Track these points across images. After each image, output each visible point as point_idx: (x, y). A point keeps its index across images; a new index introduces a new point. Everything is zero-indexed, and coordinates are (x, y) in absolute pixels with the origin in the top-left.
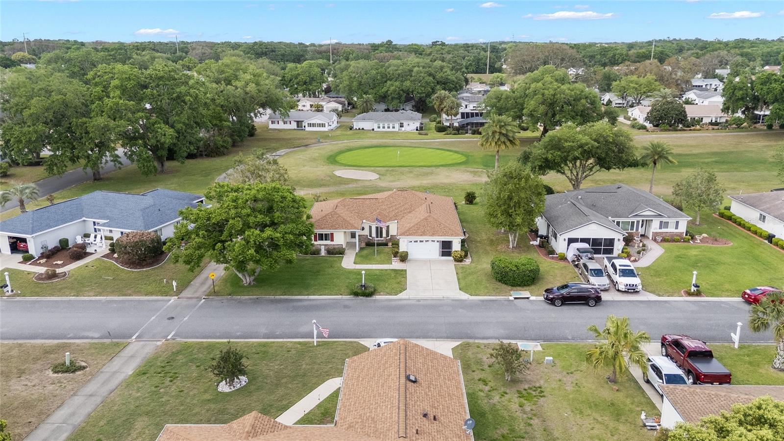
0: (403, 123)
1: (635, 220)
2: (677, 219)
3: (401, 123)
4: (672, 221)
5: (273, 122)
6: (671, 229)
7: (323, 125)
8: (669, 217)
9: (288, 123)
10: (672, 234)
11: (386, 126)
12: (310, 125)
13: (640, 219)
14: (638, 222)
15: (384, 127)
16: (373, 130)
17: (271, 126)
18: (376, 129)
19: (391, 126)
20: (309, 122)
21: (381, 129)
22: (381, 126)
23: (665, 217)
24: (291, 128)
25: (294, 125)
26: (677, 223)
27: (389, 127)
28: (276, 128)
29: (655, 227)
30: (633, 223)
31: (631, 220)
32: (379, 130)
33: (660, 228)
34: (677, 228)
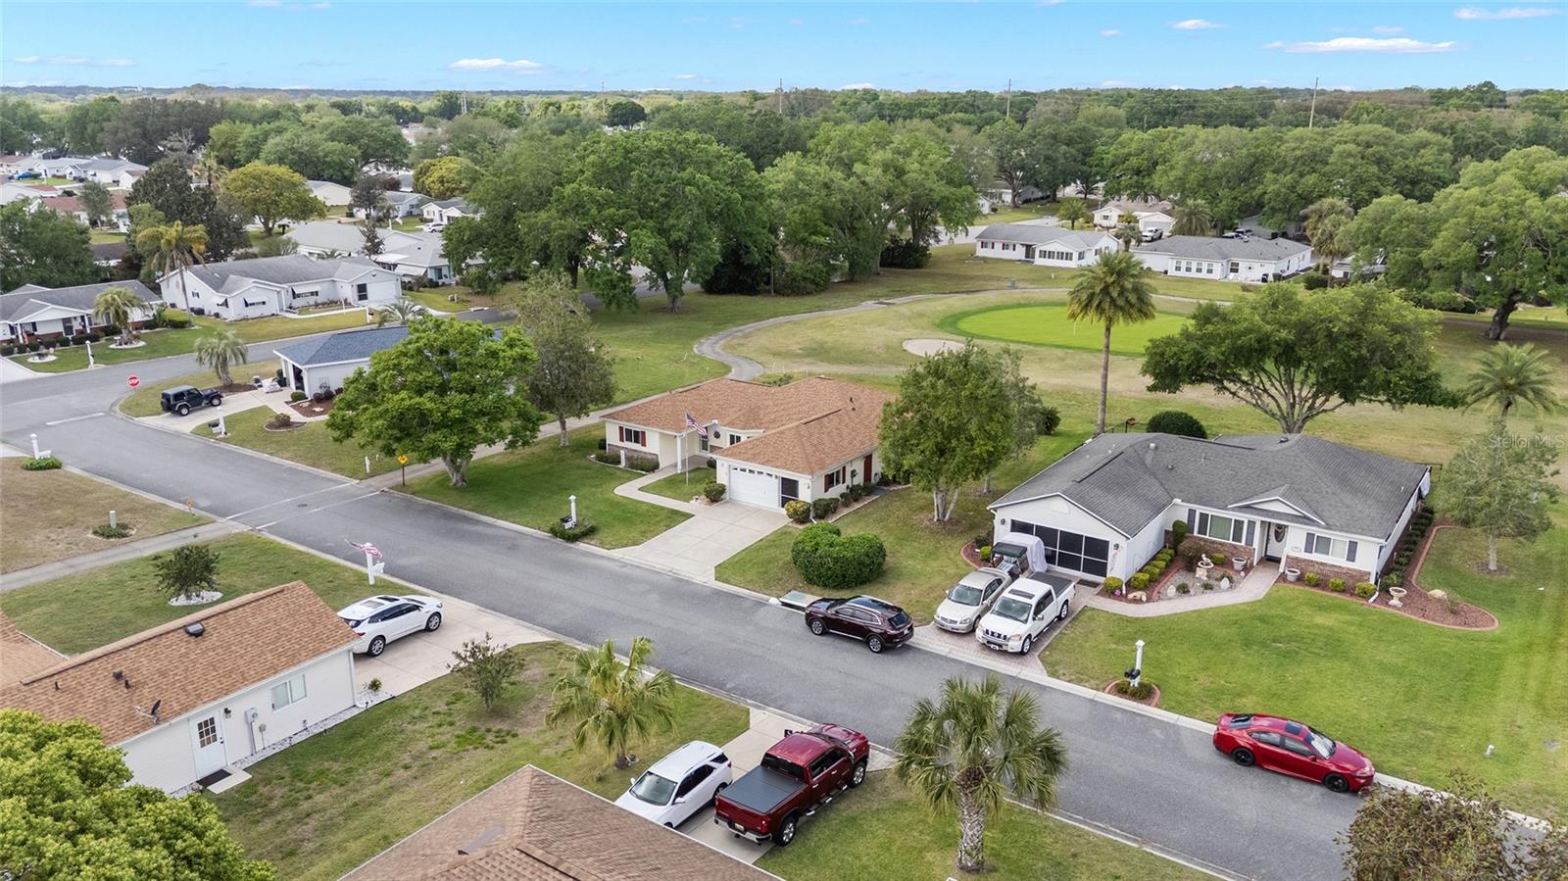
0: (1237, 265)
1: (1245, 517)
2: (1355, 537)
3: (1233, 264)
4: (1340, 539)
5: (984, 245)
6: (1336, 558)
7: (1069, 256)
8: (1328, 527)
9: (1011, 247)
10: (1339, 571)
11: (1194, 267)
12: (1043, 254)
13: (1258, 519)
14: (1252, 524)
15: (1188, 270)
16: (1166, 272)
17: (981, 252)
18: (1172, 272)
19: (1205, 267)
20: (1043, 248)
21: (1183, 273)
22: (1183, 266)
23: (1319, 526)
24: (1014, 258)
25: (1020, 253)
26: (1353, 546)
27: (1199, 270)
28: (986, 255)
29: (1293, 544)
30: (1239, 524)
31: (1234, 516)
32: (1178, 274)
33: (1308, 550)
34: (1351, 557)
